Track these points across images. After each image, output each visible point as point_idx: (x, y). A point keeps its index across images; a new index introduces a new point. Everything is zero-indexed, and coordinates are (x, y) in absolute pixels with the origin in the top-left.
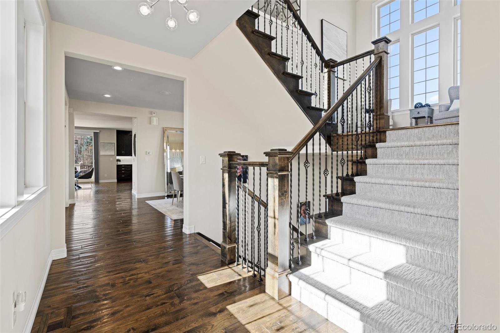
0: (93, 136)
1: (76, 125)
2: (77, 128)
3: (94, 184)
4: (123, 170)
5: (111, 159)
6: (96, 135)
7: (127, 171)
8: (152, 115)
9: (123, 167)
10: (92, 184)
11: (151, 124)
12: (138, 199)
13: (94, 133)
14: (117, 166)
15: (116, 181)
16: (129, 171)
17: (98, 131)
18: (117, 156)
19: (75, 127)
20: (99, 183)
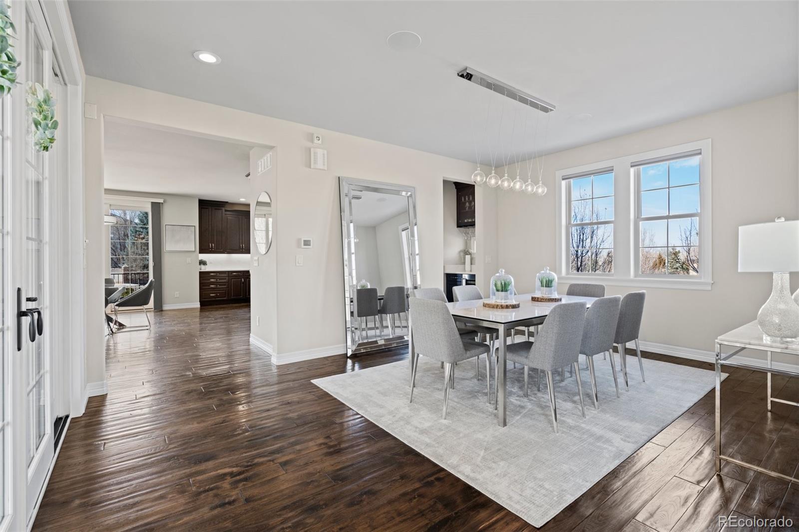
0: (149, 210)
1: (107, 185)
2: (108, 191)
3: (152, 314)
4: (213, 283)
5: (189, 260)
6: (156, 207)
7: (220, 285)
8: (312, 141)
9: (213, 277)
10: (148, 314)
11: (310, 167)
12: (279, 367)
13: (153, 203)
14: (201, 273)
15: (198, 305)
16: (225, 285)
17: (161, 201)
18: (200, 253)
19: (106, 190)
20: (162, 311)
